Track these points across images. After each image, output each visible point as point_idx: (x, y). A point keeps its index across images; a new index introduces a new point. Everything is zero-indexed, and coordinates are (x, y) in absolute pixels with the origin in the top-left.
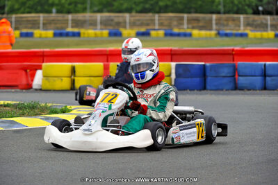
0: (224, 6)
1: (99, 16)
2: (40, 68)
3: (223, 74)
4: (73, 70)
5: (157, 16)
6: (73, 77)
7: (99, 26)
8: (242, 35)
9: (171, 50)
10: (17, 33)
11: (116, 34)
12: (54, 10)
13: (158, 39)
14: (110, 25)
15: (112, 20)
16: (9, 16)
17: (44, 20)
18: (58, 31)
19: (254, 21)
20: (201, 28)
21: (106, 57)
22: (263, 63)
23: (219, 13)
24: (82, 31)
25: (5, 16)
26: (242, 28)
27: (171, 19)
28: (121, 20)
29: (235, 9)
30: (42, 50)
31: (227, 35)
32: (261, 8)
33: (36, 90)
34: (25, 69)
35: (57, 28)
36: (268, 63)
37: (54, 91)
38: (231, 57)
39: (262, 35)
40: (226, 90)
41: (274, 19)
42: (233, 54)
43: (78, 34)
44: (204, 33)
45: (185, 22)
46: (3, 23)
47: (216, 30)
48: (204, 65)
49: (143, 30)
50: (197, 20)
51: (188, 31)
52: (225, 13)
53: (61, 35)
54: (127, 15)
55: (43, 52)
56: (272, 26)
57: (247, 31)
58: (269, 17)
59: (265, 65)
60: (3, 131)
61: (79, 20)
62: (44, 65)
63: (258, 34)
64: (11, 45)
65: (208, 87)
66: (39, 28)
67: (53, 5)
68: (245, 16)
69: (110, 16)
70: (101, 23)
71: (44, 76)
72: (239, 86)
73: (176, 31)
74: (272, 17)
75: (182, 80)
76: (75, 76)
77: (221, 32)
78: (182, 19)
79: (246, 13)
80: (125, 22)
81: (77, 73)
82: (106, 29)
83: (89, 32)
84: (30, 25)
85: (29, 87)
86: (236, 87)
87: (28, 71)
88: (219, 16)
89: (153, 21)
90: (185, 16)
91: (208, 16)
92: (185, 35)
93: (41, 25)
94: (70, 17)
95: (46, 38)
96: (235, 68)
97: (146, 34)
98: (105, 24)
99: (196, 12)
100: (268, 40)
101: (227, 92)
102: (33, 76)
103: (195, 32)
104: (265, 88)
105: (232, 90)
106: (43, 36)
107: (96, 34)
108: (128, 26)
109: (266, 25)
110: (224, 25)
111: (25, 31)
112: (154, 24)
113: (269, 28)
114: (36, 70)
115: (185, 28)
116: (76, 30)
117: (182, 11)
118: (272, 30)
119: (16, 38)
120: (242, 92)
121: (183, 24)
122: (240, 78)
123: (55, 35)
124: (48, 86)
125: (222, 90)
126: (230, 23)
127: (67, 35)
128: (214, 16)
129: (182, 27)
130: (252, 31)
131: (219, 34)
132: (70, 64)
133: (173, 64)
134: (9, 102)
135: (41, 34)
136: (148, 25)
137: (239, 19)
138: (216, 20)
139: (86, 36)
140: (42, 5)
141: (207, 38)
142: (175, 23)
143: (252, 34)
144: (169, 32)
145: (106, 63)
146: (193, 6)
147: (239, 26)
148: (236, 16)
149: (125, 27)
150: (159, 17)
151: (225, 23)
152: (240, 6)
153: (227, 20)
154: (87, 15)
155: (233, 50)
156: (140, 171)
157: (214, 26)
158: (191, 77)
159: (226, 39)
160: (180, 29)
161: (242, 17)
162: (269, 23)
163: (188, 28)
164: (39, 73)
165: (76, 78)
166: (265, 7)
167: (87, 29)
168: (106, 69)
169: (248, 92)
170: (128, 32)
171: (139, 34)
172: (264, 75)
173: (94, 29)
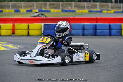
1: (10, 3)
5: (35, 3)
7: (10, 8)
8: (73, 11)
9: (42, 18)
11: (17, 11)
14: (15, 7)
15: (16, 5)
19: (79, 5)
20: (55, 8)
21: (13, 21)
22: (83, 24)
23: (63, 1)
24: (4, 10)
26: (73, 8)
27: (41, 4)
28: (20, 5)
31: (66, 11)
36: (85, 24)
38: (69, 21)
41: (88, 4)
44: (56, 10)
45: (48, 5)
47: (61, 9)
49: (29, 9)
50: (53, 5)
51: (49, 9)
52: (66, 1)
54: (22, 3)
56: (87, 7)
57: (76, 10)
58: (86, 3)
59: (84, 25)
61: (2, 5)
63: (81, 11)
68: (75, 3)
69: (15, 4)
70: (12, 6)
72: (72, 34)
73: (44, 9)
77: (64, 10)
78: (46, 4)
79: (75, 1)
82: (13, 9)
83: (6, 10)
88: (63, 3)
89: (34, 5)
90: (48, 3)
91: (58, 3)
92: (48, 11)
97: (31, 11)
98: (13, 7)
99: (53, 1)
100: (85, 13)
103: (52, 10)
104: (84, 35)
107: (9, 11)
108: (23, 7)
109: (84, 7)
110: (65, 7)
112: (34, 7)
115: (48, 8)
116: (1, 10)
118: (87, 9)
120: (73, 36)
121: (47, 6)
122: (73, 30)
126: (68, 6)
128: (61, 3)
129: (46, 8)
130: (78, 9)
131: (63, 11)
136: (31, 7)
137: (72, 4)
139: (5, 12)
141: (57, 13)
142: (43, 6)
143: (78, 11)
144: (40, 10)
145: (13, 24)
148: (70, 3)
149: (21, 8)
150: (36, 3)
153: (67, 4)
154: (6, 3)
155: (69, 18)
156: (28, 71)
157: (61, 7)
158: (50, 30)
159: (66, 13)
160: (45, 8)
162: (86, 5)
163: (49, 8)
165: (1, 31)
167: (5, 9)
168: (14, 26)
169: (76, 37)
170: (23, 10)
171: (27, 11)
172: (84, 29)
173: (9, 9)
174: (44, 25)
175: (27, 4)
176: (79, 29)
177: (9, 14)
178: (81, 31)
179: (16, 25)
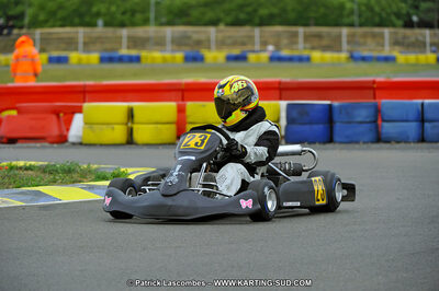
0: (360, 16)
1: (169, 31)
2: (80, 110)
3: (359, 119)
4: (131, 114)
5: (257, 31)
6: (130, 125)
7: (169, 47)
8: (387, 59)
9: (280, 83)
10: (43, 57)
11: (194, 59)
12: (100, 22)
13: (258, 66)
14: (186, 45)
15: (189, 38)
16: (32, 31)
17: (84, 37)
18: (106, 55)
19: (405, 37)
20: (325, 49)
21: (180, 94)
22: (420, 101)
23: (351, 25)
24: (144, 54)
25: (24, 31)
26: (387, 48)
27: (278, 35)
28: (202, 37)
29: (377, 20)
30: (81, 83)
31: (364, 59)
32: (415, 19)
33: (74, 144)
34: (56, 112)
35: (106, 50)
36: (427, 101)
37: (101, 145)
38: (372, 92)
39: (417, 59)
40: (364, 143)
41: (435, 34)
42: (374, 89)
43: (137, 59)
44: (329, 56)
45: (301, 39)
46: (23, 42)
47: (348, 51)
48: (330, 106)
49: (236, 52)
50: (319, 36)
51: (305, 53)
52: (361, 25)
53: (111, 60)
54: (212, 30)
55: (85, 86)
57: (396, 53)
58: (427, 32)
59: (423, 104)
60: (23, 208)
61: (139, 38)
62: (86, 106)
63: (412, 58)
64: (36, 75)
65: (336, 138)
66: (76, 49)
67: (98, 15)
68: (392, 30)
69: (185, 32)
70: (173, 42)
71: (86, 123)
72: (383, 136)
73: (285, 53)
74: (432, 31)
75: (296, 128)
76: (133, 122)
77: (356, 54)
78: (295, 35)
79: (394, 26)
80: (209, 41)
81: (136, 118)
82: (178, 51)
83: (153, 56)
84: (63, 46)
85: (62, 139)
86: (379, 139)
87: (61, 115)
88: (352, 30)
89: (251, 38)
90: (301, 30)
91: (335, 30)
92: (301, 59)
93: (81, 46)
94: (124, 32)
95: (88, 64)
96: (377, 110)
97: (242, 58)
98: (179, 42)
99: (317, 24)
100: (428, 66)
101: (365, 146)
102: (69, 123)
103: (316, 55)
104: (422, 139)
105: (373, 142)
106: (84, 61)
107: (164, 59)
108: (213, 45)
109: (424, 44)
110: (360, 44)
111: (55, 54)
112: (253, 44)
113: (428, 48)
114: (73, 113)
115: (301, 49)
116: (133, 53)
117: (295, 24)
118: (432, 52)
119: (42, 65)
120: (388, 145)
121: (296, 43)
122: (385, 124)
123: (102, 60)
124: (91, 138)
125: (357, 142)
126: (369, 41)
127: (121, 59)
128: (345, 31)
129: (295, 47)
130: (401, 52)
131: (352, 58)
132: (125, 105)
133: (283, 104)
134: (33, 163)
135: (80, 60)
136: (243, 44)
137: (382, 36)
138: (348, 36)
139: (149, 61)
140: (81, 16)
141: (333, 65)
142: (285, 41)
143: (402, 58)
144: (276, 55)
145: (181, 103)
146: (312, 15)
147: (383, 46)
148: (377, 30)
149: (209, 48)
150: (261, 31)
151: (362, 40)
152: (384, 15)
154: (151, 30)
155: (374, 82)
156: (233, 267)
157: (345, 46)
158: (311, 123)
159: (363, 65)
160: (292, 49)
161: (386, 31)
162: (428, 40)
163: (305, 48)
164: (78, 119)
165: (135, 127)
166: (422, 16)
167: (151, 50)
168: (181, 110)
169: (398, 146)
170: (214, 56)
171: (230, 58)
172: (422, 119)
173: (161, 51)
174: (289, 105)
175: (228, 34)
176: (407, 121)
177: (165, 67)
178: (412, 128)
179: (191, 106)
